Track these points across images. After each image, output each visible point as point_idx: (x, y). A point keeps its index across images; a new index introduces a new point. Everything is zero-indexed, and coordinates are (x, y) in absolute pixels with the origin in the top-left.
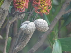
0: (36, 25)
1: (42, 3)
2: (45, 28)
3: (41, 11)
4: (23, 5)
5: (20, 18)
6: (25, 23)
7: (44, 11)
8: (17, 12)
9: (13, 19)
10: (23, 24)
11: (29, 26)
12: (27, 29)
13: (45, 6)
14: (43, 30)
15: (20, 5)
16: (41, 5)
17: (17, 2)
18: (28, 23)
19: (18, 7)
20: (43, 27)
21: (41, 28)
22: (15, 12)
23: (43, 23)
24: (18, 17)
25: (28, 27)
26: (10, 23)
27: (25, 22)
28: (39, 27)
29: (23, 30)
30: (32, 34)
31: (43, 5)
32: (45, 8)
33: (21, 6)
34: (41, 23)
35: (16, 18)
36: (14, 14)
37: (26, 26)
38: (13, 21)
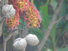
0: (27, 41)
1: (32, 18)
2: (36, 42)
3: (33, 25)
4: (13, 23)
5: (14, 34)
6: (17, 41)
7: (35, 25)
8: (11, 30)
9: (8, 37)
10: (15, 42)
11: (21, 42)
12: (19, 45)
13: (35, 20)
14: (34, 44)
15: (11, 23)
16: (32, 20)
17: (9, 21)
18: (20, 40)
19: (10, 26)
20: (33, 42)
21: (32, 42)
22: (9, 30)
23: (33, 38)
24: (12, 35)
25: (20, 44)
26: (6, 41)
27: (17, 39)
28: (30, 42)
29: (16, 47)
30: (25, 49)
31: (33, 20)
32: (36, 22)
33: (13, 25)
34: (31, 38)
35: (10, 36)
36: (8, 32)
37: (18, 43)
38: (8, 39)
